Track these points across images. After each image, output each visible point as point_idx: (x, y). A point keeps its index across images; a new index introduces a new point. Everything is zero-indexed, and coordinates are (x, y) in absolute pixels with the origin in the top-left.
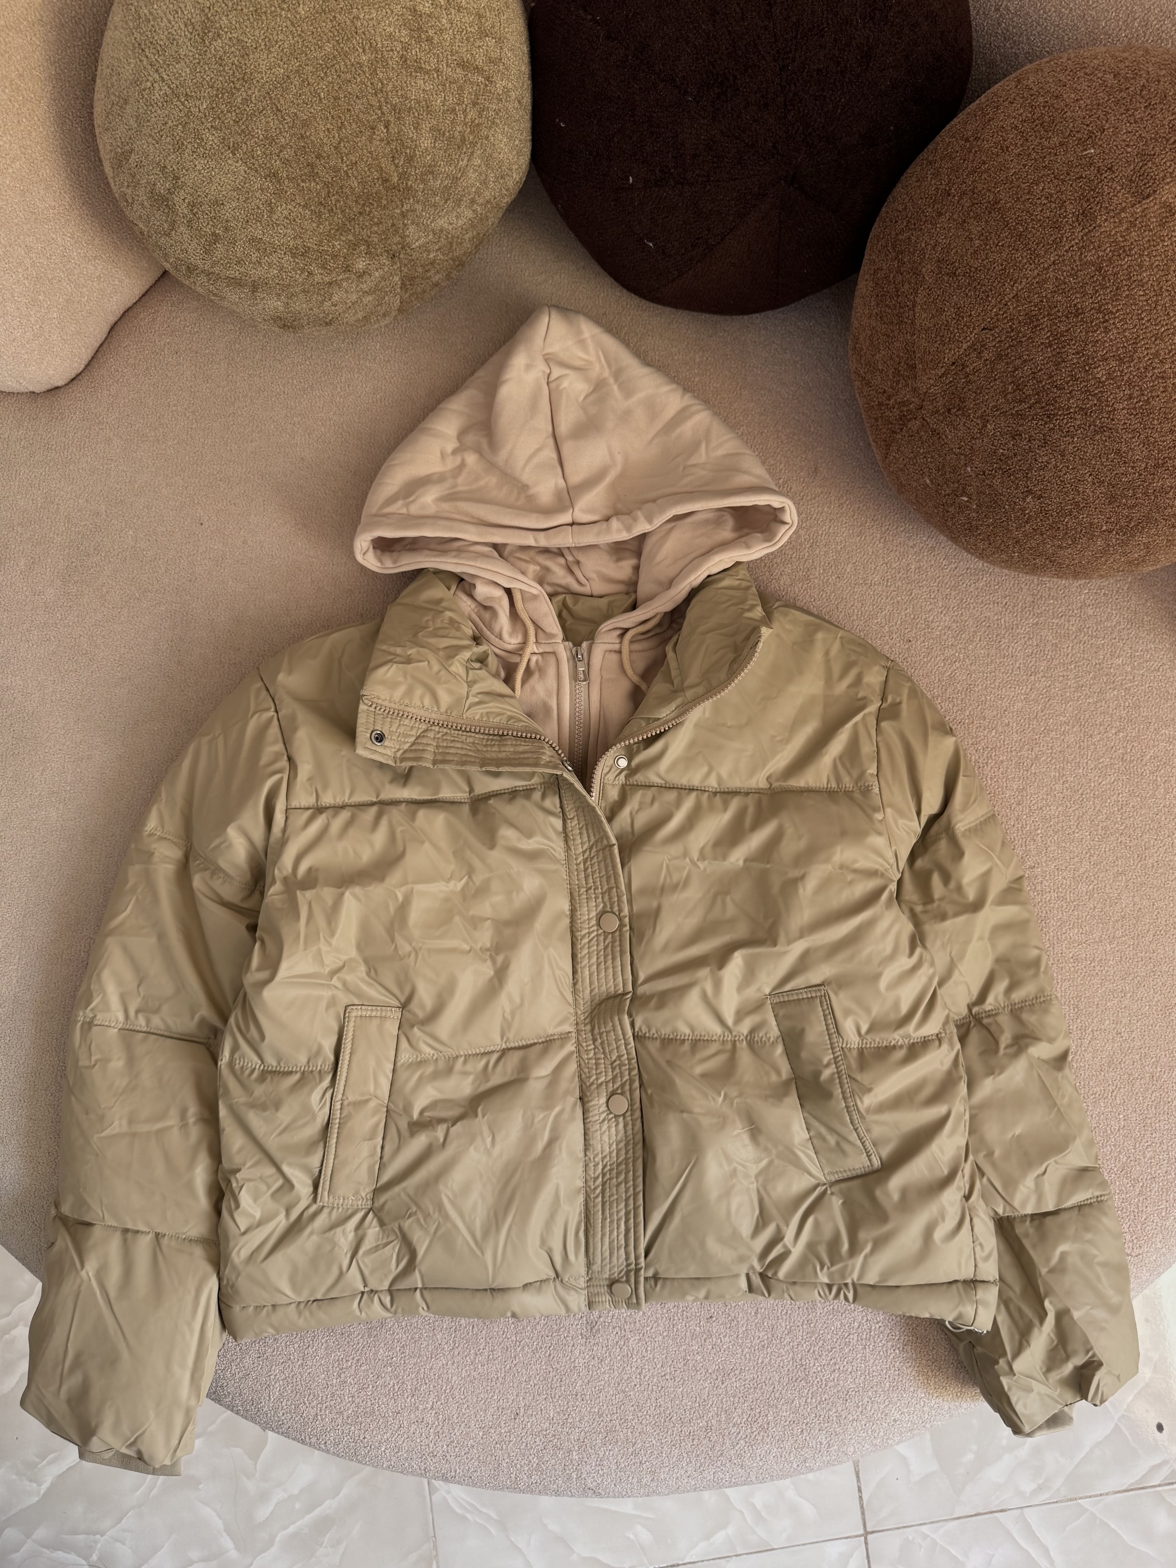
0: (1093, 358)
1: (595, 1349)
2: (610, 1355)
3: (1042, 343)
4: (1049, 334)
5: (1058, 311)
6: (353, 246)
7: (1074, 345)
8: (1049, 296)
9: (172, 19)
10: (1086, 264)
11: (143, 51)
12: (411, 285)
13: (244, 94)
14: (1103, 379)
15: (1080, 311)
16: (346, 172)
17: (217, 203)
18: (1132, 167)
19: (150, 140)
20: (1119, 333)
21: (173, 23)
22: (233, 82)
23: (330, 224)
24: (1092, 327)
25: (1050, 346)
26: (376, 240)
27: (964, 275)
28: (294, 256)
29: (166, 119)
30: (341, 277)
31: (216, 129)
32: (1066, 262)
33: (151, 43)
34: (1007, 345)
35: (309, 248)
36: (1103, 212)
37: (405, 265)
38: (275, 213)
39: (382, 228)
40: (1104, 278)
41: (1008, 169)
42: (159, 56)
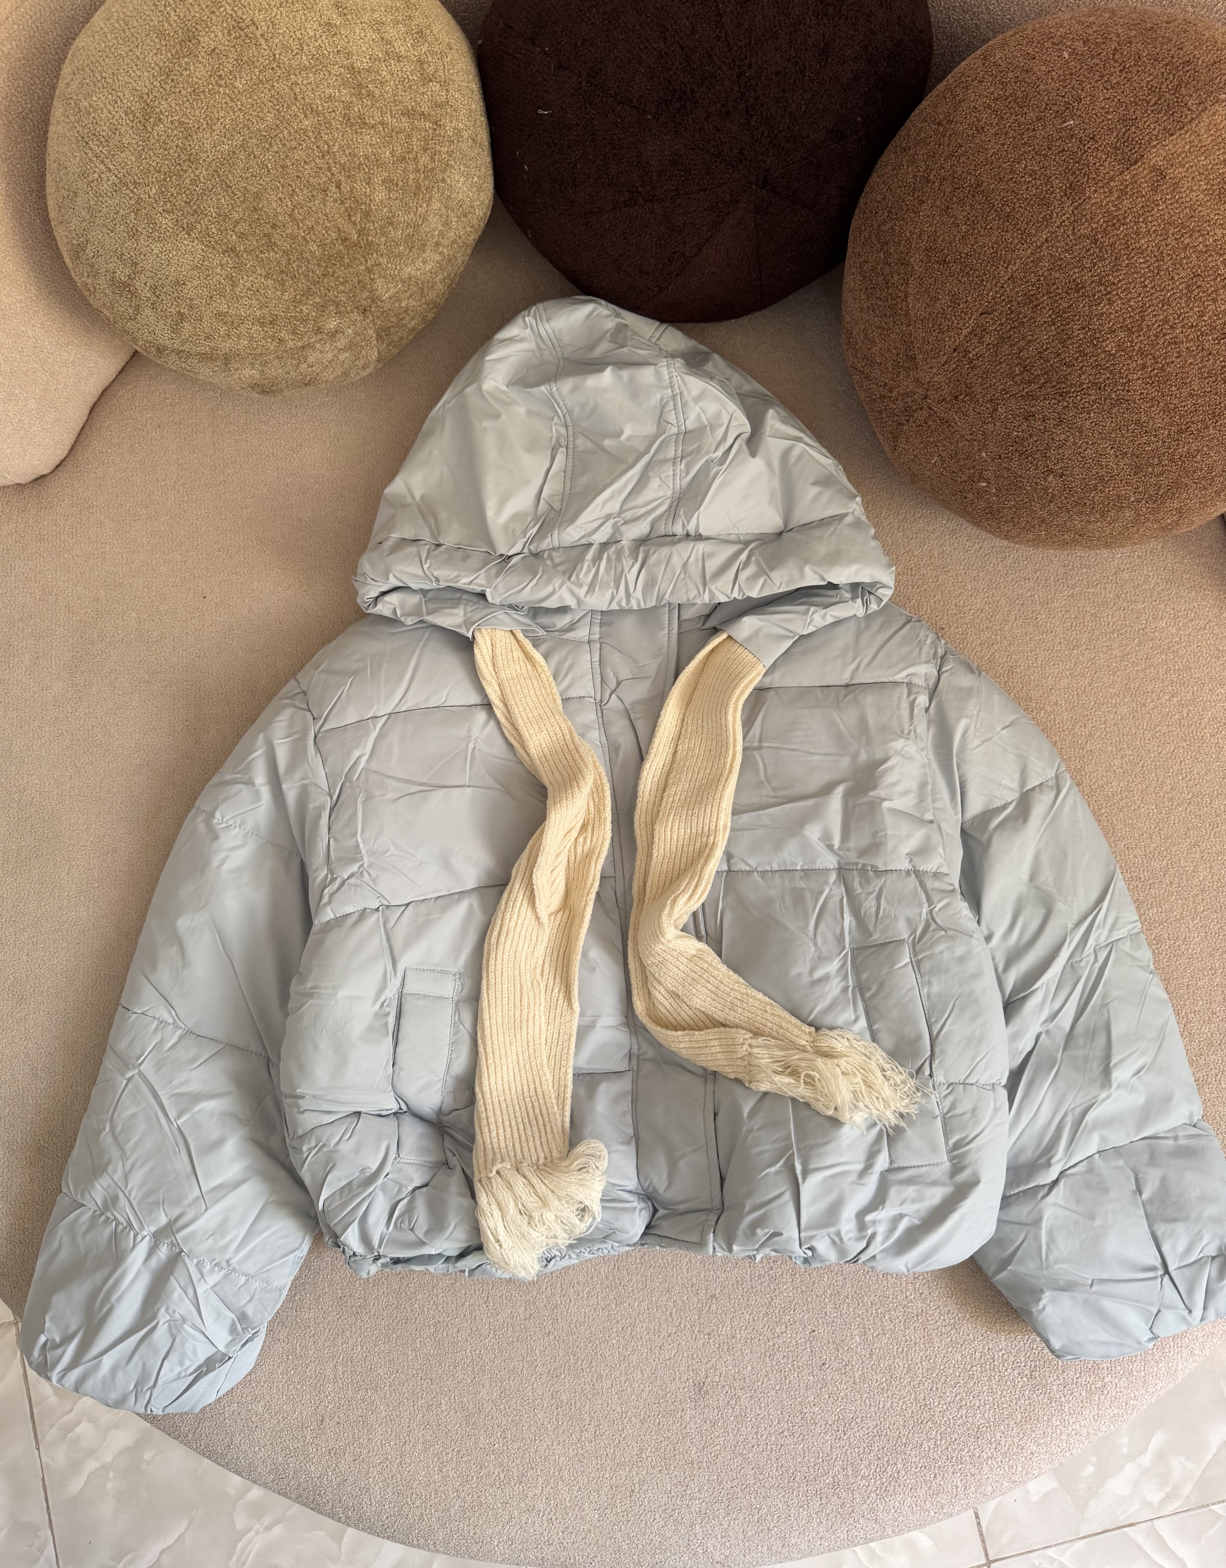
0: (1100, 332)
1: (706, 1411)
2: (722, 1417)
3: (1045, 322)
4: (1050, 312)
5: (1058, 288)
6: (322, 308)
7: (1078, 320)
8: (1046, 274)
9: (112, 109)
10: (1080, 237)
11: (87, 143)
12: (387, 335)
13: (192, 175)
14: (1114, 352)
15: (1080, 286)
16: (303, 237)
17: (179, 283)
18: (1115, 134)
19: (104, 230)
20: (1123, 304)
21: (114, 113)
22: (179, 164)
23: (295, 290)
24: (1095, 300)
25: (1054, 324)
26: (344, 299)
27: (954, 262)
28: (262, 325)
29: (117, 208)
30: (313, 340)
31: (168, 212)
32: (1060, 238)
33: (94, 135)
34: (1009, 327)
35: (276, 315)
36: (1091, 182)
37: (378, 317)
38: (237, 286)
39: (348, 286)
40: (1101, 251)
41: (987, 149)
42: (104, 147)
